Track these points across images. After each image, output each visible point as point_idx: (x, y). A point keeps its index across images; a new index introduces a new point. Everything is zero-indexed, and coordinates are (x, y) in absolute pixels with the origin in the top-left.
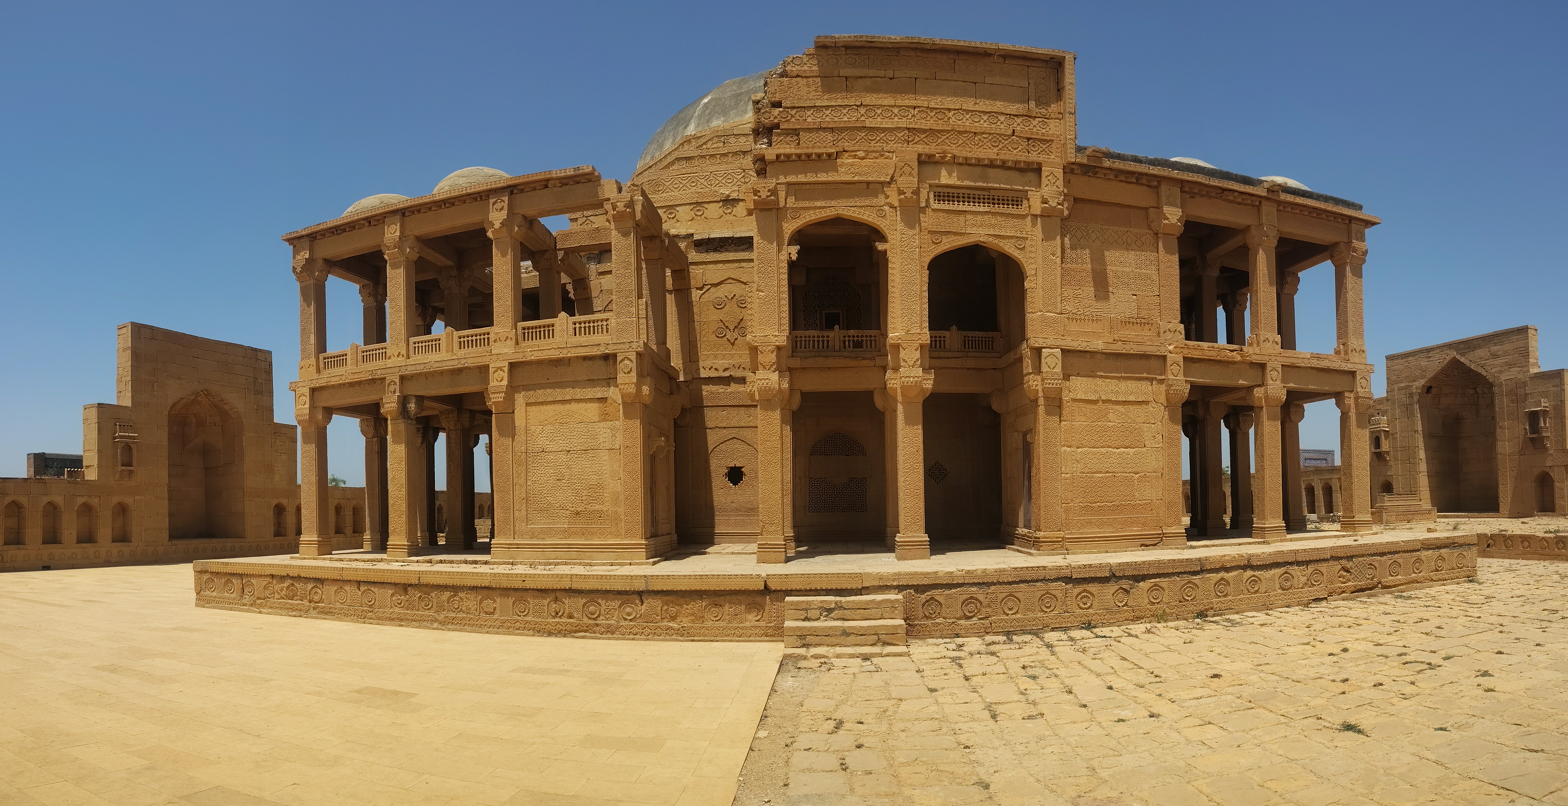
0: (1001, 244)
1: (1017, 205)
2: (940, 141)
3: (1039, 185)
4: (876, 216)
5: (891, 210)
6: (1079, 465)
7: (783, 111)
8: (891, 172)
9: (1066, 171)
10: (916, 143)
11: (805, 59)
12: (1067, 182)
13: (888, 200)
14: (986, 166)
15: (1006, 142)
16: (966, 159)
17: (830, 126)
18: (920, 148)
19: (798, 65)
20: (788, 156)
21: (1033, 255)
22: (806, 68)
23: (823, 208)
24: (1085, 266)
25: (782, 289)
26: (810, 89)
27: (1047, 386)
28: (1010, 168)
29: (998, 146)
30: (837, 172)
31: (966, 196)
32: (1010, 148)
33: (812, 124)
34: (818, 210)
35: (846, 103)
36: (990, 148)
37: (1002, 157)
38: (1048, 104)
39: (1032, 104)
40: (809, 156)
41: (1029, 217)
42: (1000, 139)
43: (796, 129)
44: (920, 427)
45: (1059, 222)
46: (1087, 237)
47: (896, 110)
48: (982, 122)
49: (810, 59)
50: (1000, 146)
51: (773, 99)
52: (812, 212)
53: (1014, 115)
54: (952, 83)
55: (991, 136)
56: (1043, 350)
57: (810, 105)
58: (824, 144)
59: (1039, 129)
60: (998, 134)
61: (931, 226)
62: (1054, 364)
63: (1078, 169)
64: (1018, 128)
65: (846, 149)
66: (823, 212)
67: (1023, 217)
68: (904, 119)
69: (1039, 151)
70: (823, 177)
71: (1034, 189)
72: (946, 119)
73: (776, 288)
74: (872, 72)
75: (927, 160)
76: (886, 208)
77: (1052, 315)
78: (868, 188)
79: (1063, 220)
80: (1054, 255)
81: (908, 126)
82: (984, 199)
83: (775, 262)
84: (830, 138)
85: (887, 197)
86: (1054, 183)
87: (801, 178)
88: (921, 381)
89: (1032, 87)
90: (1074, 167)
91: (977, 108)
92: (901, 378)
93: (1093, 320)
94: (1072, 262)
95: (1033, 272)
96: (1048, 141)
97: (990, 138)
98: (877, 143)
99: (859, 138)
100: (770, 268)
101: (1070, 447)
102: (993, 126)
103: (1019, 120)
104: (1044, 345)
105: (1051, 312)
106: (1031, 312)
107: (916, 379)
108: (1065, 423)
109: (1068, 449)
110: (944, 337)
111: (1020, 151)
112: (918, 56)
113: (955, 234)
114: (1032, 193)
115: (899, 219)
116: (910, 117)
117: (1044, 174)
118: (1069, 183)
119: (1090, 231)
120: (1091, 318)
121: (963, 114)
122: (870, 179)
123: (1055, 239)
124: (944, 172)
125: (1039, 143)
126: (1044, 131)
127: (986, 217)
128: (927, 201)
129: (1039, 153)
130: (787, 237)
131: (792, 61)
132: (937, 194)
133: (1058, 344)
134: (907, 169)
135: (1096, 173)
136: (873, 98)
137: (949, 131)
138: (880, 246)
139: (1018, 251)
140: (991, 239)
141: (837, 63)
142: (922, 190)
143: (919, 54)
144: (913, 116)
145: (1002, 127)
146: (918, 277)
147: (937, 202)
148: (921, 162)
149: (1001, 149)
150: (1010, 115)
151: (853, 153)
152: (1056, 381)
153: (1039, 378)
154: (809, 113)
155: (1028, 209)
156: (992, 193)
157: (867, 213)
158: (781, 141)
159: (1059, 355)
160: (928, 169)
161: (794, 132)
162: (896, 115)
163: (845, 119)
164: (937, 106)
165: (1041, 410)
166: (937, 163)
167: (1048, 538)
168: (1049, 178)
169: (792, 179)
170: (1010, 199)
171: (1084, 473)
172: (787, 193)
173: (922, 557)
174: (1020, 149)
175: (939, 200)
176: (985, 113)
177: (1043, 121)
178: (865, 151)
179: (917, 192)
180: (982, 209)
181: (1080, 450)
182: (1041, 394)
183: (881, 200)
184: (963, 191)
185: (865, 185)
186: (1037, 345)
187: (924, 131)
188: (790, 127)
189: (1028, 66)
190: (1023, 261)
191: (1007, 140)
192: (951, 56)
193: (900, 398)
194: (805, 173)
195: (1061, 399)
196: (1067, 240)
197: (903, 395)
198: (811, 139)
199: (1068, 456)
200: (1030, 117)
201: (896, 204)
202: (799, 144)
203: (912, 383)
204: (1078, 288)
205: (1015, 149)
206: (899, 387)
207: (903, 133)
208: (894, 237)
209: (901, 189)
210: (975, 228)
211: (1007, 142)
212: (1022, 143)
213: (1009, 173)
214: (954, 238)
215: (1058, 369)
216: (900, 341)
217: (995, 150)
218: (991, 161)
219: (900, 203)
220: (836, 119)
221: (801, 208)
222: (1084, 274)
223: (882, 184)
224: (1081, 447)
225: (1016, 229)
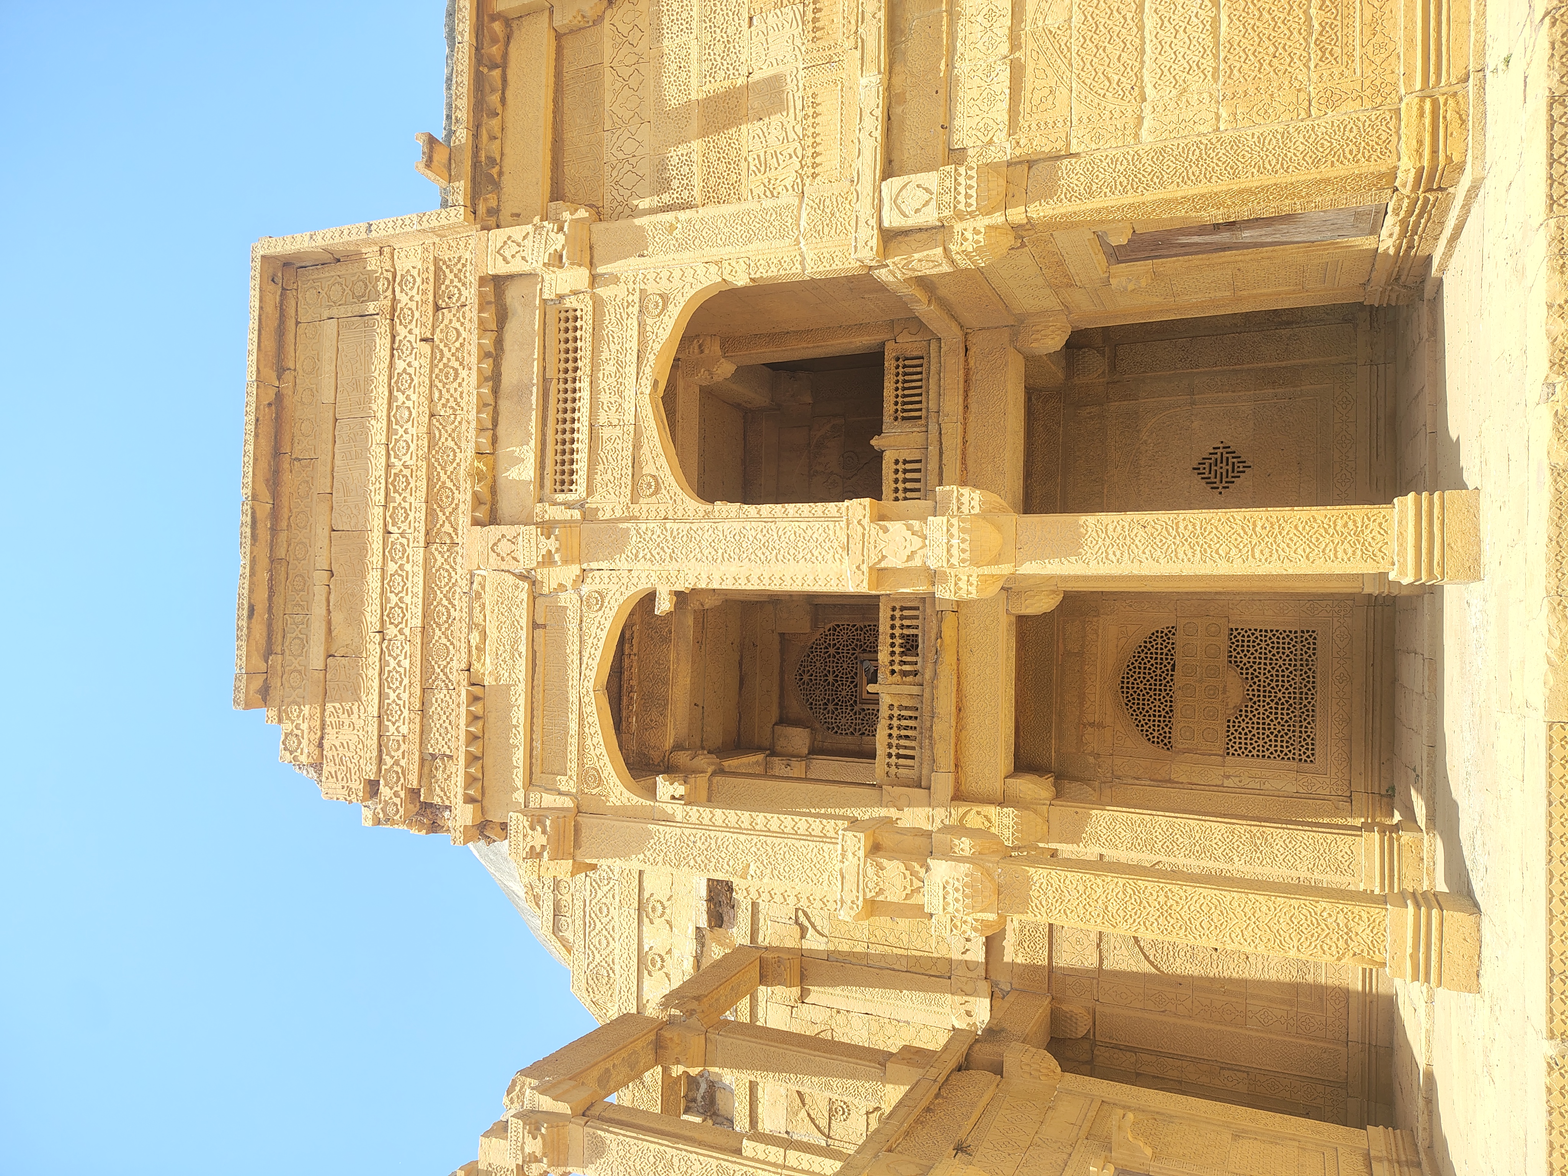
0: (657, 347)
1: (576, 319)
2: (449, 484)
3: (531, 276)
4: (600, 613)
5: (589, 580)
6: (1194, 87)
7: (385, 779)
8: (511, 579)
9: (494, 225)
10: (455, 530)
11: (287, 726)
12: (517, 218)
13: (569, 587)
14: (495, 391)
15: (447, 354)
16: (481, 430)
17: (418, 693)
18: (464, 520)
19: (300, 743)
20: (470, 780)
21: (677, 274)
22: (305, 726)
23: (581, 718)
24: (694, 157)
25: (746, 825)
26: (347, 723)
27: (973, 201)
28: (499, 343)
29: (456, 370)
30: (508, 687)
31: (560, 427)
32: (457, 344)
33: (412, 726)
34: (586, 730)
35: (377, 659)
36: (460, 385)
37: (474, 359)
38: (370, 280)
39: (371, 308)
40: (472, 738)
41: (597, 291)
42: (441, 366)
43: (422, 760)
44: (1083, 518)
45: (603, 225)
46: (633, 161)
47: (392, 567)
48: (409, 404)
49: (289, 718)
50: (456, 365)
51: (361, 794)
52: (589, 742)
53: (393, 342)
54: (337, 462)
55: (437, 382)
56: (886, 224)
57: (376, 725)
58: (454, 706)
59: (415, 290)
60: (431, 372)
61: (622, 499)
62: (920, 192)
63: (486, 200)
64: (416, 331)
65: (463, 666)
66: (590, 720)
67: (598, 304)
68: (409, 551)
69: (459, 285)
70: (519, 716)
71: (539, 287)
72: (407, 472)
73: (742, 838)
74: (318, 610)
75: (488, 506)
76: (585, 589)
77: (804, 215)
78: (544, 626)
79: (599, 215)
80: (672, 228)
81: (422, 544)
82: (566, 391)
83: (687, 832)
84: (442, 696)
85: (562, 587)
86: (519, 245)
87: (519, 756)
88: (961, 520)
89: (335, 312)
90: (482, 209)
91: (382, 414)
92: (952, 566)
93: (816, 115)
94: (689, 187)
95: (713, 269)
96: (438, 270)
97: (440, 385)
98: (454, 606)
99: (444, 641)
100: (699, 844)
101: (1140, 119)
102: (416, 381)
103: (402, 331)
104: (873, 222)
105: (799, 218)
106: (802, 263)
107: (955, 531)
108: (1074, 141)
109: (1146, 124)
110: (897, 462)
111: (462, 324)
112: (289, 526)
113: (637, 446)
114: (546, 290)
115: (604, 565)
116: (405, 541)
117: (501, 269)
118: (518, 215)
119: (621, 155)
120: (810, 120)
121: (397, 441)
122: (524, 622)
123: (641, 228)
124: (513, 474)
125: (443, 287)
126: (419, 280)
127: (602, 384)
128: (569, 506)
129: (464, 284)
130: (636, 800)
131: (291, 753)
132: (558, 487)
133: (869, 188)
134: (504, 547)
135: (492, 161)
136: (369, 609)
137: (431, 467)
138: (664, 605)
139: (671, 307)
140: (648, 370)
141: (300, 672)
142: (547, 517)
143: (284, 524)
144: (402, 534)
145: (416, 364)
146: (726, 525)
147: (573, 487)
148: (493, 519)
149: (461, 364)
150: (393, 349)
151: (474, 651)
152: (961, 179)
153: (958, 227)
154: (392, 729)
155: (581, 296)
156: (551, 373)
157: (594, 629)
158: (442, 790)
159: (895, 182)
160: (506, 506)
161: (427, 764)
162: (401, 567)
163: (406, 663)
164: (383, 489)
165: (1039, 211)
166: (493, 490)
167: (1420, 142)
168: (509, 258)
169: (519, 778)
170: (563, 336)
171: (1216, 70)
172: (547, 790)
173: (1473, 512)
174: (458, 325)
175: (572, 483)
176: (391, 398)
177: (400, 284)
178: (470, 630)
179: (547, 528)
180: (585, 394)
181: (1149, 90)
182: (998, 218)
183: (568, 599)
184: (550, 432)
185: (539, 632)
186: (874, 242)
187: (430, 514)
188: (416, 770)
189: (297, 323)
190: (690, 293)
191: (441, 351)
192: (286, 466)
193: (1005, 569)
194: (509, 749)
195: (1009, 164)
196: (644, 204)
197: (997, 561)
198: (442, 731)
199: (1166, 120)
200: (394, 309)
201: (574, 570)
202: (450, 757)
203: (964, 541)
204: (743, 164)
205: (459, 334)
206: (975, 571)
207: (436, 553)
208: (643, 575)
209: (540, 559)
210: (626, 406)
211: (445, 350)
212: (446, 322)
213: (508, 344)
214: (645, 449)
215: (930, 179)
216: (864, 568)
217: (463, 373)
218: (483, 379)
219: (573, 562)
220: (406, 681)
221: (581, 764)
222: (713, 156)
223: (534, 598)
224: (1142, 88)
225: (625, 316)
